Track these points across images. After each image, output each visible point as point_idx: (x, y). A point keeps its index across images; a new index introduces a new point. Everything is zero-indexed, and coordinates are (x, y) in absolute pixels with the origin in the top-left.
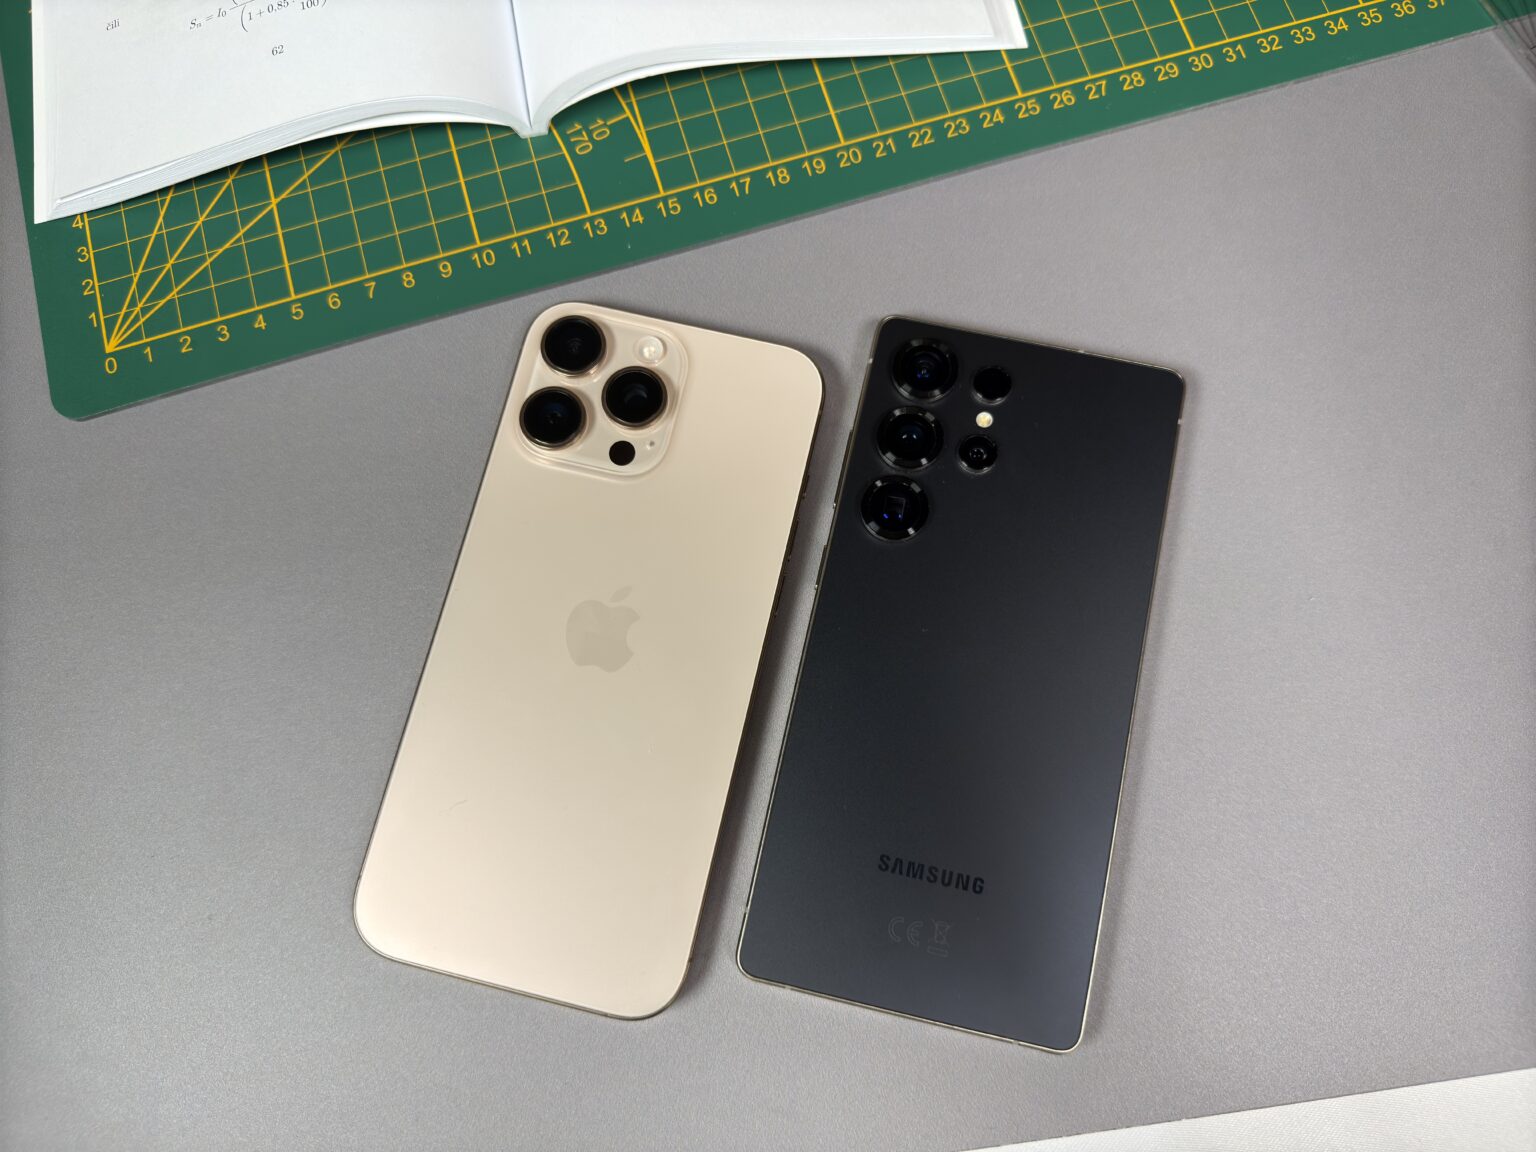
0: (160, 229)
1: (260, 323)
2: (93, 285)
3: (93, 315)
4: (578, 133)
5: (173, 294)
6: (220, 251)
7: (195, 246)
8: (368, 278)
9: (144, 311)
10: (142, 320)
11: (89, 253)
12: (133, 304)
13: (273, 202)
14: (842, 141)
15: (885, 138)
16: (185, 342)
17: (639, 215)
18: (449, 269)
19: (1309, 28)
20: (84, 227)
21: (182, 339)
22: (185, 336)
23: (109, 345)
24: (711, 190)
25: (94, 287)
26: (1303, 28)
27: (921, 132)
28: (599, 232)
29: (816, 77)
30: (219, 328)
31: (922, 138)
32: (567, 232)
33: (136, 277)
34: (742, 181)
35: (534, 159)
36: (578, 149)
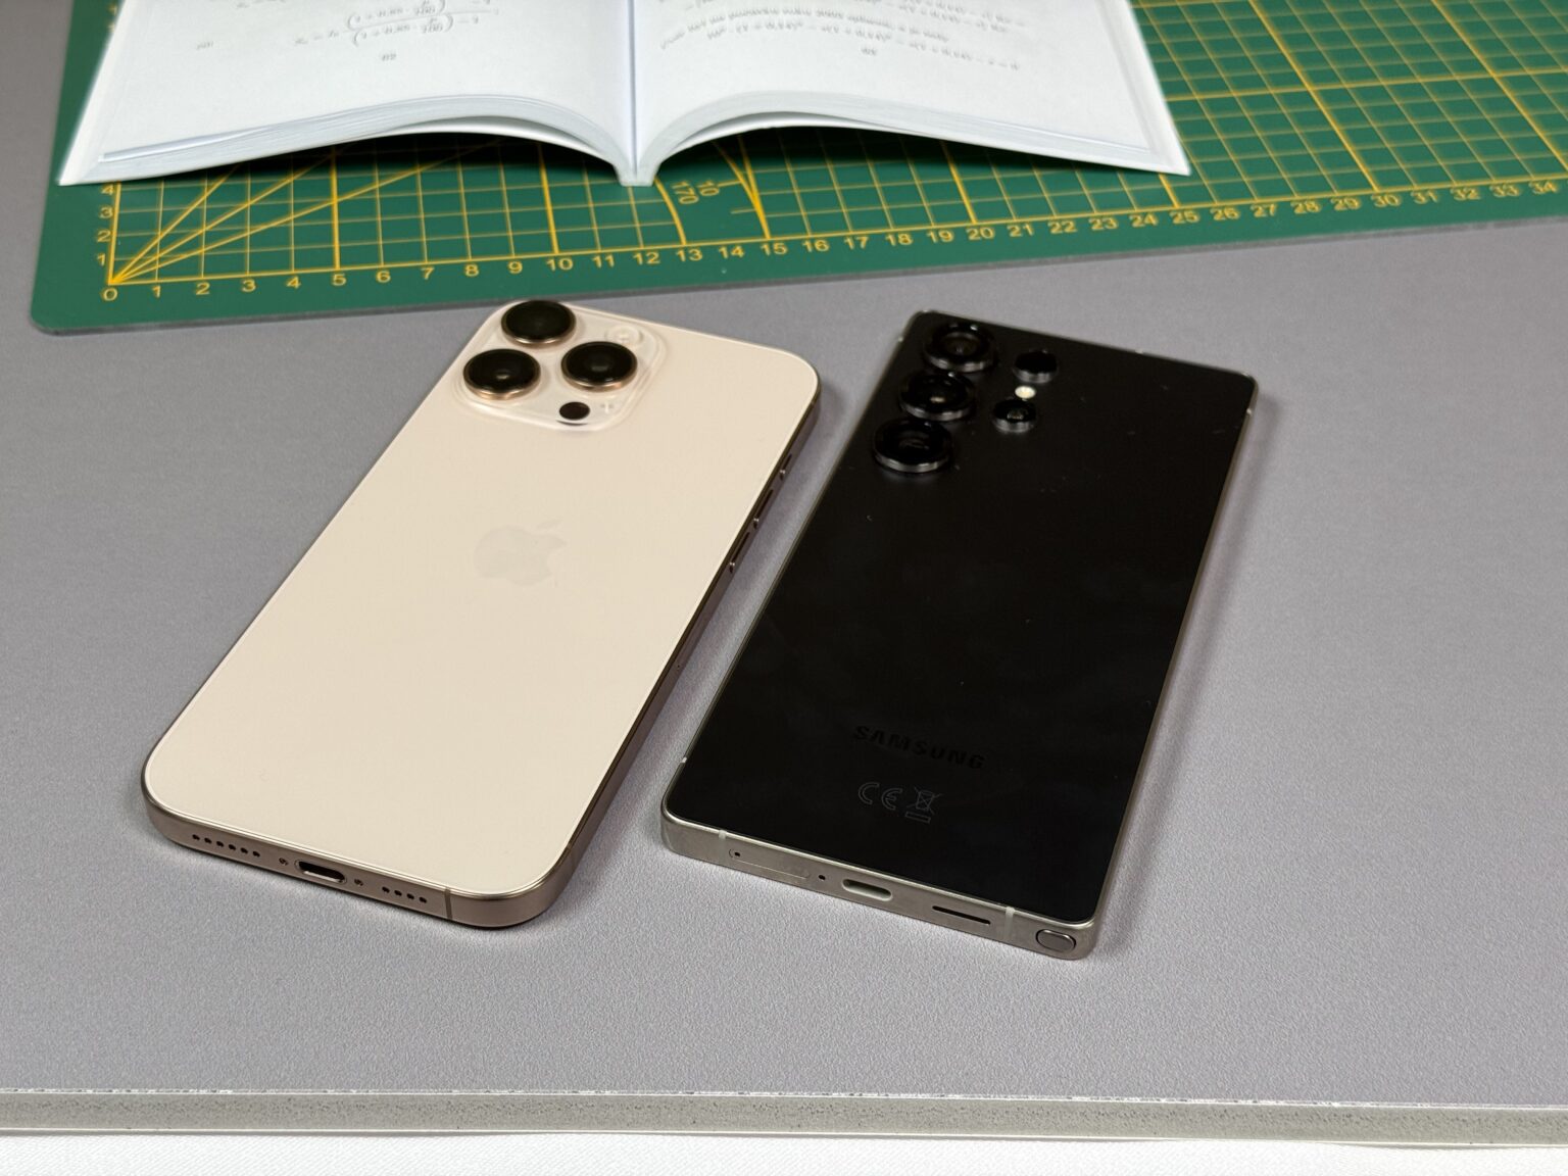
0: (202, 203)
1: (295, 283)
2: (112, 235)
3: (101, 257)
4: (686, 189)
5: (202, 251)
6: (263, 227)
8: (428, 267)
9: (161, 260)
10: (158, 266)
12: (152, 252)
13: (335, 201)
14: (974, 222)
15: (1021, 224)
16: (203, 287)
17: (739, 252)
18: (520, 267)
19: (1511, 187)
20: (114, 194)
21: (199, 285)
22: (203, 283)
23: (114, 280)
24: (823, 241)
25: (110, 237)
26: (1504, 187)
27: (1064, 223)
28: (692, 259)
29: (951, 175)
30: (245, 282)
31: (1063, 227)
32: (656, 255)
33: (161, 235)
34: (858, 238)
35: (632, 202)
36: (682, 200)
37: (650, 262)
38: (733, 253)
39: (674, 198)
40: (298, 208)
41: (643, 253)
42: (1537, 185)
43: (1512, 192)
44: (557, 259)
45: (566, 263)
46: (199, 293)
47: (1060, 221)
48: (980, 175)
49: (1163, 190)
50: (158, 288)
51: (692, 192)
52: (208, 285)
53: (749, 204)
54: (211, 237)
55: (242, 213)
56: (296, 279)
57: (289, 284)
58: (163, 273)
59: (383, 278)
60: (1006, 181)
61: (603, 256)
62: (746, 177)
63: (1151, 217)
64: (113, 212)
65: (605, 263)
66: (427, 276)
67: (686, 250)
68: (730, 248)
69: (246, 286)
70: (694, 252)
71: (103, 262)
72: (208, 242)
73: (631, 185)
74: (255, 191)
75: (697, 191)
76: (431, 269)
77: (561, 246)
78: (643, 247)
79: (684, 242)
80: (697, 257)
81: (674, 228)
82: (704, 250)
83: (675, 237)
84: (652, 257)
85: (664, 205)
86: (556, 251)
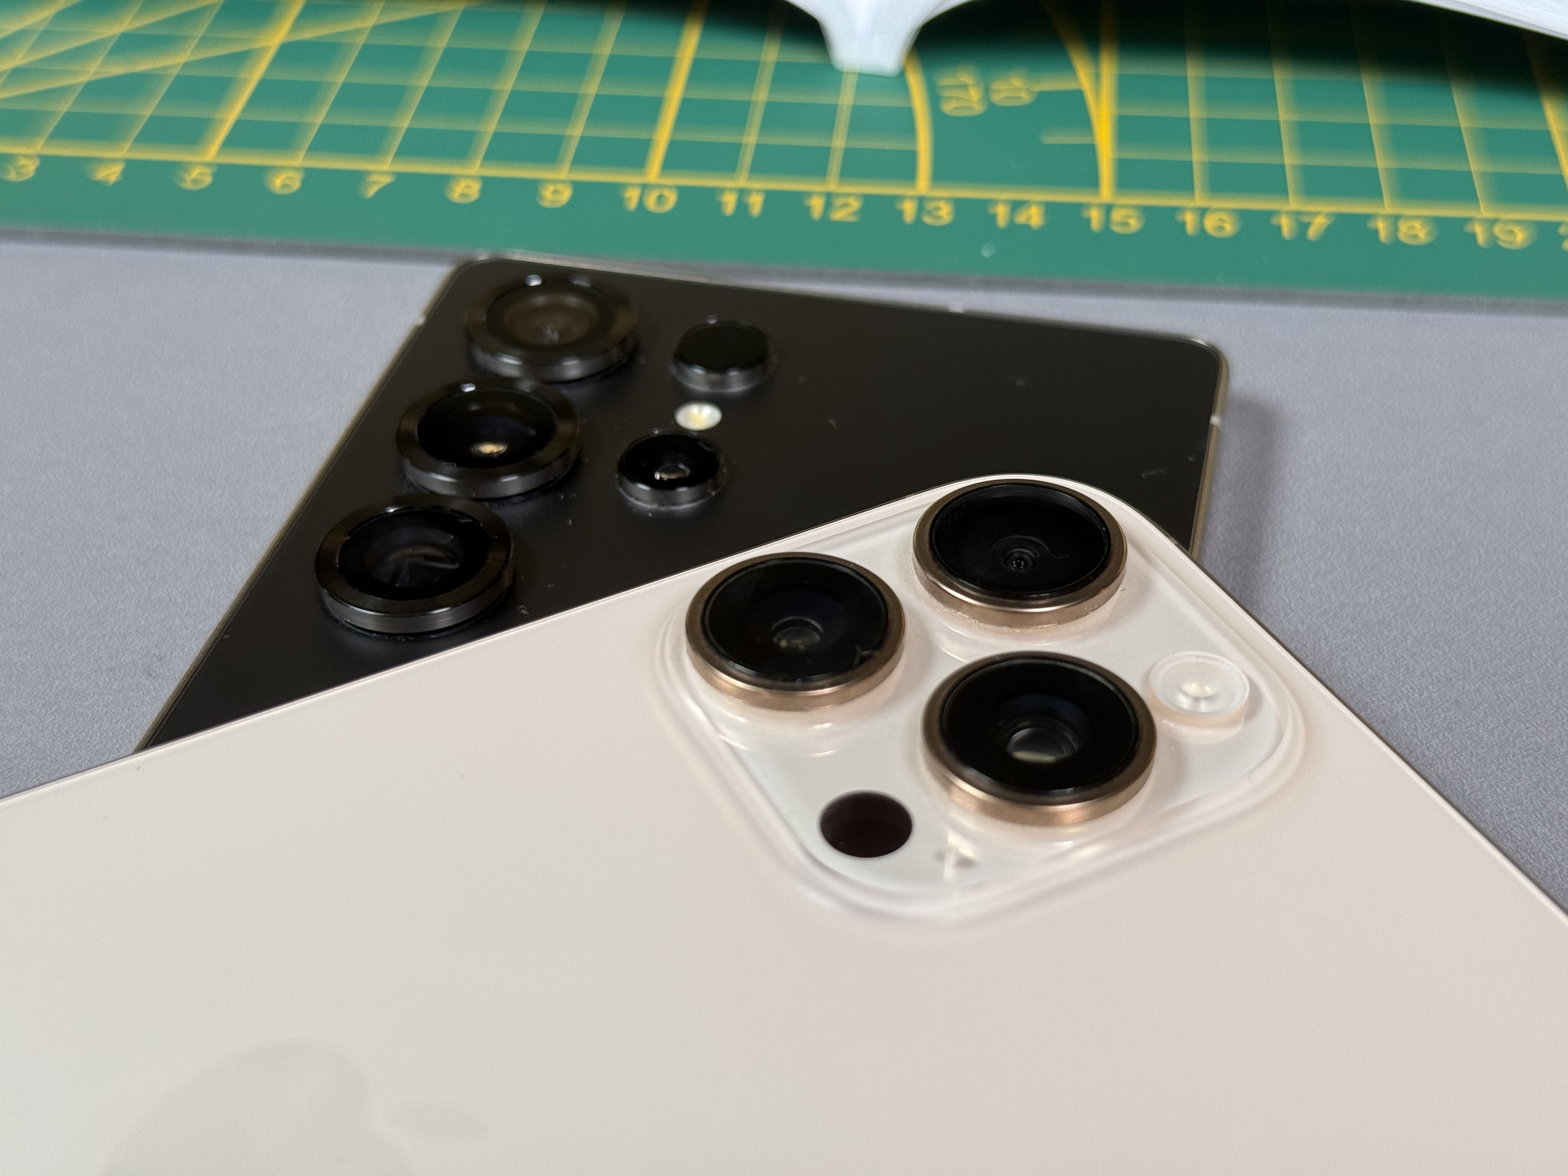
1: (110, 174)
8: (381, 172)
13: (276, 39)
17: (1034, 217)
18: (566, 194)
24: (1225, 217)
28: (928, 220)
29: (1543, 118)
30: (22, 162)
32: (855, 204)
34: (1306, 219)
35: (847, 98)
36: (949, 108)
37: (838, 215)
38: (1021, 219)
39: (934, 99)
41: (829, 197)
44: (645, 188)
45: (660, 198)
51: (975, 94)
53: (1085, 122)
54: (17, 75)
55: (99, 42)
56: (118, 168)
57: (98, 175)
59: (284, 186)
61: (743, 193)
62: (1097, 77)
65: (742, 205)
66: (372, 191)
67: (921, 201)
68: (1016, 206)
69: (16, 170)
70: (937, 209)
73: (858, 68)
75: (987, 91)
76: (386, 180)
77: (670, 164)
78: (832, 186)
79: (923, 184)
80: (939, 217)
81: (912, 156)
82: (959, 204)
83: (909, 174)
84: (846, 205)
85: (909, 113)
86: (653, 172)
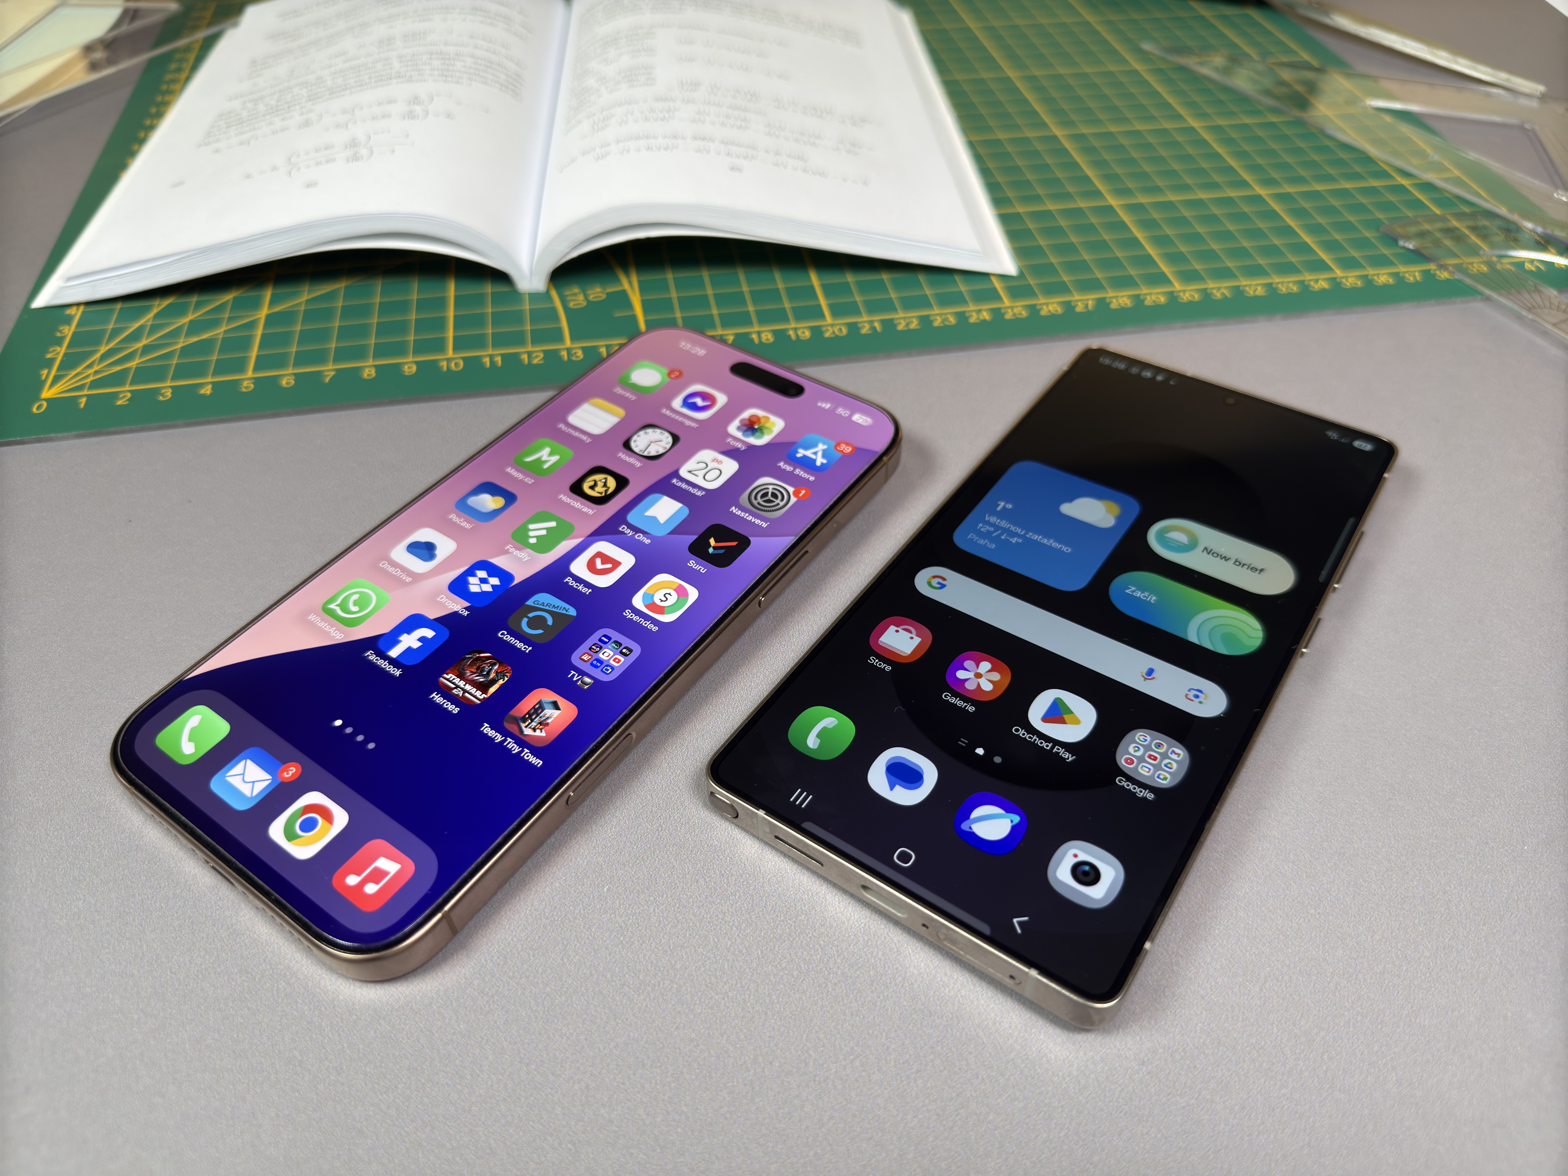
0: (148, 320)
1: (207, 390)
2: (59, 353)
3: (45, 372)
4: (575, 294)
5: (133, 364)
6: (195, 339)
7: (175, 334)
8: (329, 370)
9: (96, 372)
10: (91, 378)
11: (68, 331)
12: (90, 366)
13: (263, 313)
14: (829, 319)
15: (871, 322)
16: (124, 397)
18: (414, 369)
19: (1291, 285)
20: (76, 314)
21: (121, 396)
22: (125, 393)
23: (46, 394)
25: (58, 354)
26: (1285, 284)
27: (907, 321)
28: (573, 359)
29: (810, 280)
30: (163, 391)
31: (907, 325)
32: (541, 356)
33: (103, 349)
34: (725, 338)
35: (527, 307)
36: (571, 305)
37: (535, 362)
39: (564, 302)
40: (231, 319)
41: (529, 354)
42: (1312, 283)
43: (1293, 290)
44: (449, 360)
45: (456, 364)
46: (119, 403)
47: (904, 318)
48: (835, 278)
49: (995, 289)
50: (84, 400)
51: (581, 297)
52: (129, 395)
53: (629, 305)
54: (147, 349)
55: (180, 328)
56: (210, 387)
57: (202, 392)
58: (94, 384)
59: (287, 383)
60: (859, 284)
61: (491, 357)
62: (630, 283)
63: (985, 314)
64: (69, 330)
65: (492, 362)
66: (327, 380)
67: (569, 350)
68: (608, 347)
69: (162, 395)
70: (576, 353)
71: (43, 377)
72: (142, 355)
73: (527, 292)
74: (198, 306)
75: (586, 296)
76: (333, 373)
77: (456, 348)
78: (530, 348)
79: (568, 343)
80: (578, 357)
81: (559, 330)
82: (584, 349)
83: (560, 338)
84: (537, 356)
85: (554, 310)
86: (450, 353)
